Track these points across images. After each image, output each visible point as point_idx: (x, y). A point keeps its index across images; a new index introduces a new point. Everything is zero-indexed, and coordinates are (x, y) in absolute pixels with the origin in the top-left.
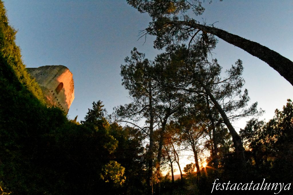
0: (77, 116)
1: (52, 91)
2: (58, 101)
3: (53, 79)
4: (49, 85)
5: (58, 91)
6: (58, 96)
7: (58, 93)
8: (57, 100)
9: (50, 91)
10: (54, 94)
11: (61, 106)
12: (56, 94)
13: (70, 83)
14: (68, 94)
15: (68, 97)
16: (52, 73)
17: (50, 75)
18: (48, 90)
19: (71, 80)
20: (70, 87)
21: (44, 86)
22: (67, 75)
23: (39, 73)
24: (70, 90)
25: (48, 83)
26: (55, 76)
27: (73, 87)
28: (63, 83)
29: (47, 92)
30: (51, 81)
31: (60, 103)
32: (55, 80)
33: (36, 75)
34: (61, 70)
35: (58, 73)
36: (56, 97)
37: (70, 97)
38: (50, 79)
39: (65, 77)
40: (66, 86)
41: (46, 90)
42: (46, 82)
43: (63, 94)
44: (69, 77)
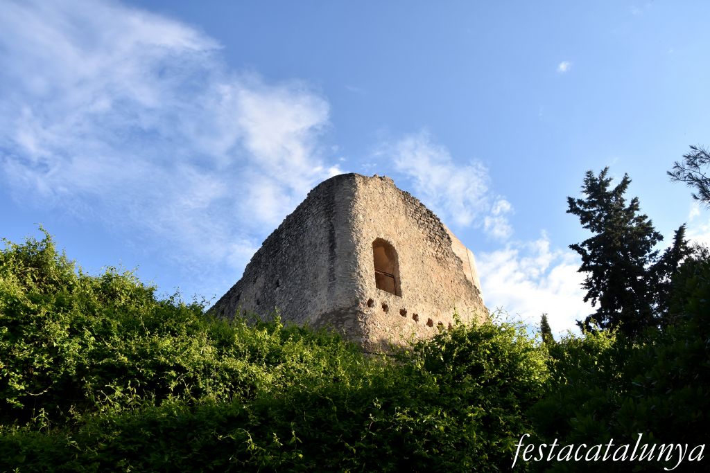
1: (370, 303)
2: (423, 319)
3: (332, 257)
4: (339, 290)
5: (390, 280)
6: (405, 301)
7: (397, 292)
8: (415, 317)
9: (363, 307)
10: (385, 307)
12: (391, 299)
13: (408, 214)
14: (438, 259)
15: (447, 271)
16: (311, 244)
17: (310, 255)
18: (351, 311)
19: (400, 202)
20: (425, 229)
21: (323, 312)
22: (369, 198)
23: (264, 290)
24: (431, 238)
25: (327, 289)
26: (330, 241)
27: (431, 219)
28: (382, 236)
29: (354, 322)
30: (335, 273)
31: (436, 321)
32: (346, 255)
33: (258, 304)
34: (332, 204)
35: (331, 221)
36: (403, 313)
37: (455, 266)
38: (323, 267)
39: (368, 210)
40: (404, 240)
41: (343, 317)
42: (316, 291)
43: (417, 277)
44: (385, 198)
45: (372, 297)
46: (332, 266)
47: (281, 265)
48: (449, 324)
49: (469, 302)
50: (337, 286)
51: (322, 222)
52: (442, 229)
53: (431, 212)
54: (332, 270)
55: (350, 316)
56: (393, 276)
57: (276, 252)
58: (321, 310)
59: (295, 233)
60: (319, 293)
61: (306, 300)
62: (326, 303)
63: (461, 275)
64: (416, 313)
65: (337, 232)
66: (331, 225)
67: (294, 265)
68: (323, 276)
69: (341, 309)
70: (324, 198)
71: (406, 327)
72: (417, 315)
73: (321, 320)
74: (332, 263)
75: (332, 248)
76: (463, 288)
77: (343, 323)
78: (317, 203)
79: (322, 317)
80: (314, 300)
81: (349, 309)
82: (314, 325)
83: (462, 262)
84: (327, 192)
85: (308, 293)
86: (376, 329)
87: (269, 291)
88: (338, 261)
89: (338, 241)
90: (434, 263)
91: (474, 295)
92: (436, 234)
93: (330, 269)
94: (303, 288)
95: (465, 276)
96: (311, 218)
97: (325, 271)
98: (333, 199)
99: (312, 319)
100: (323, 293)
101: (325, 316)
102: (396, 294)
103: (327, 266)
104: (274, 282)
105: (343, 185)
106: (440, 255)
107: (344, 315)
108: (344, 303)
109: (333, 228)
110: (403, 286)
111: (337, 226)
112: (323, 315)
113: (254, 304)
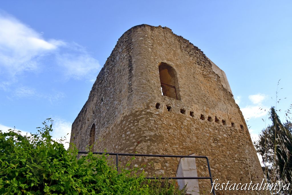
0: (273, 111)
1: (158, 106)
2: (197, 115)
3: (130, 78)
4: (135, 98)
5: (172, 90)
6: (184, 102)
7: (178, 98)
8: (191, 114)
9: (152, 109)
10: (169, 108)
11: (217, 120)
12: (173, 103)
13: (182, 48)
14: (205, 76)
15: (210, 83)
16: (118, 71)
17: (118, 78)
18: (143, 113)
19: (177, 42)
20: (194, 58)
21: (125, 115)
22: (155, 39)
23: (96, 105)
24: (198, 63)
25: (127, 98)
26: (129, 66)
27: (197, 52)
28: (165, 61)
29: (146, 121)
30: (132, 87)
31: (206, 116)
32: (139, 74)
33: (94, 114)
34: (131, 43)
35: (130, 54)
36: (183, 111)
37: (216, 80)
38: (125, 84)
39: (155, 46)
40: (181, 64)
41: (138, 118)
42: (120, 101)
43: (191, 87)
44: (166, 38)
45: (159, 102)
46: (130, 82)
47: (104, 88)
48: (216, 117)
49: (227, 102)
50: (134, 96)
51: (125, 55)
52: (205, 57)
53: (197, 48)
54: (130, 85)
55: (143, 116)
56: (174, 87)
57: (102, 81)
58: (123, 114)
59: (111, 67)
60: (122, 102)
61: (115, 108)
62: (127, 108)
63: (220, 86)
64: (192, 111)
65: (133, 60)
66: (130, 56)
67: (110, 86)
68: (125, 89)
69: (137, 112)
70: (126, 41)
71: (185, 121)
72: (193, 112)
73: (124, 120)
74: (131, 81)
75: (130, 71)
76: (222, 93)
77: (138, 122)
78: (122, 45)
79: (124, 119)
80: (120, 107)
81: (142, 111)
82: (119, 125)
83: (219, 77)
84: (127, 37)
85: (116, 102)
86: (163, 125)
87: (99, 105)
88: (134, 78)
89: (134, 66)
90: (202, 79)
91: (229, 97)
92: (201, 60)
93: (129, 85)
94: (114, 100)
95: (222, 85)
96: (119, 55)
97: (126, 86)
98: (131, 40)
99: (118, 120)
100: (125, 102)
101: (126, 118)
102: (177, 99)
103: (127, 83)
104: (101, 99)
105: (137, 31)
106: (205, 73)
107: (138, 116)
108: (139, 107)
109: (131, 58)
110: (181, 93)
111: (134, 56)
112: (124, 117)
113: (92, 114)
